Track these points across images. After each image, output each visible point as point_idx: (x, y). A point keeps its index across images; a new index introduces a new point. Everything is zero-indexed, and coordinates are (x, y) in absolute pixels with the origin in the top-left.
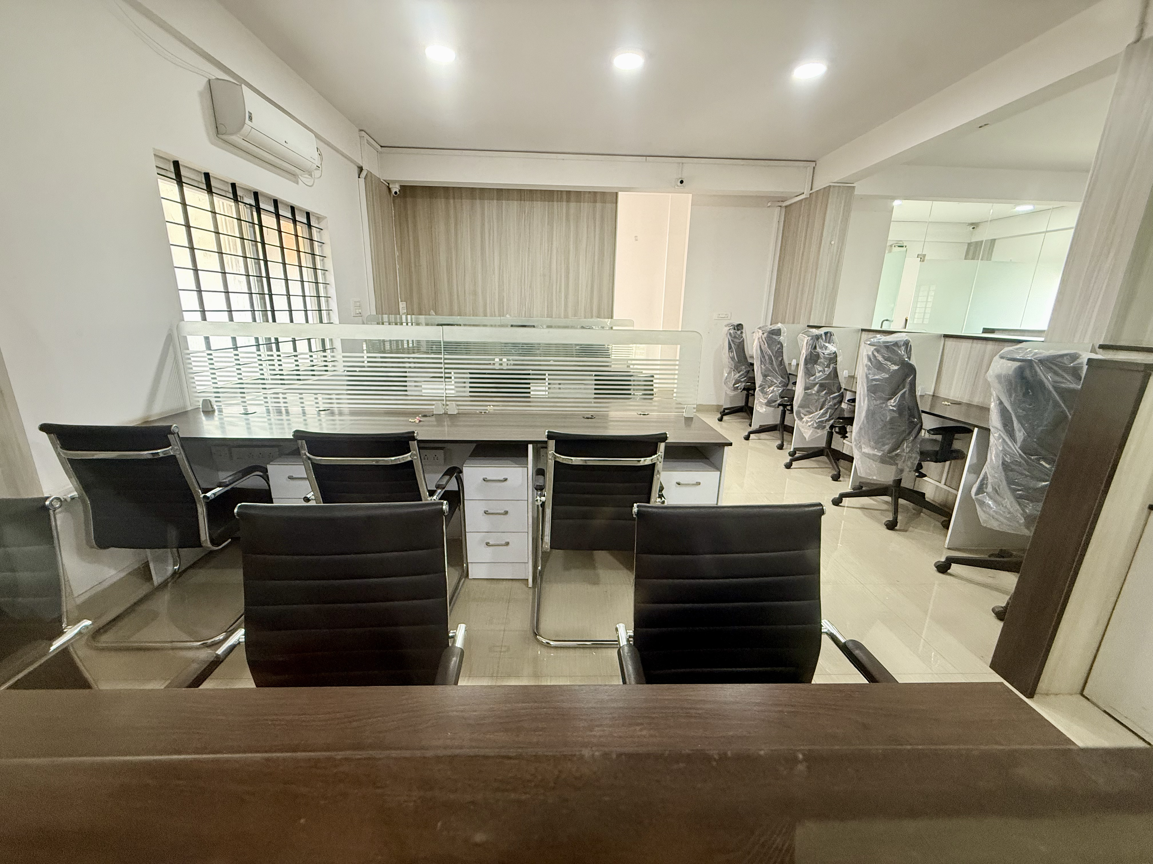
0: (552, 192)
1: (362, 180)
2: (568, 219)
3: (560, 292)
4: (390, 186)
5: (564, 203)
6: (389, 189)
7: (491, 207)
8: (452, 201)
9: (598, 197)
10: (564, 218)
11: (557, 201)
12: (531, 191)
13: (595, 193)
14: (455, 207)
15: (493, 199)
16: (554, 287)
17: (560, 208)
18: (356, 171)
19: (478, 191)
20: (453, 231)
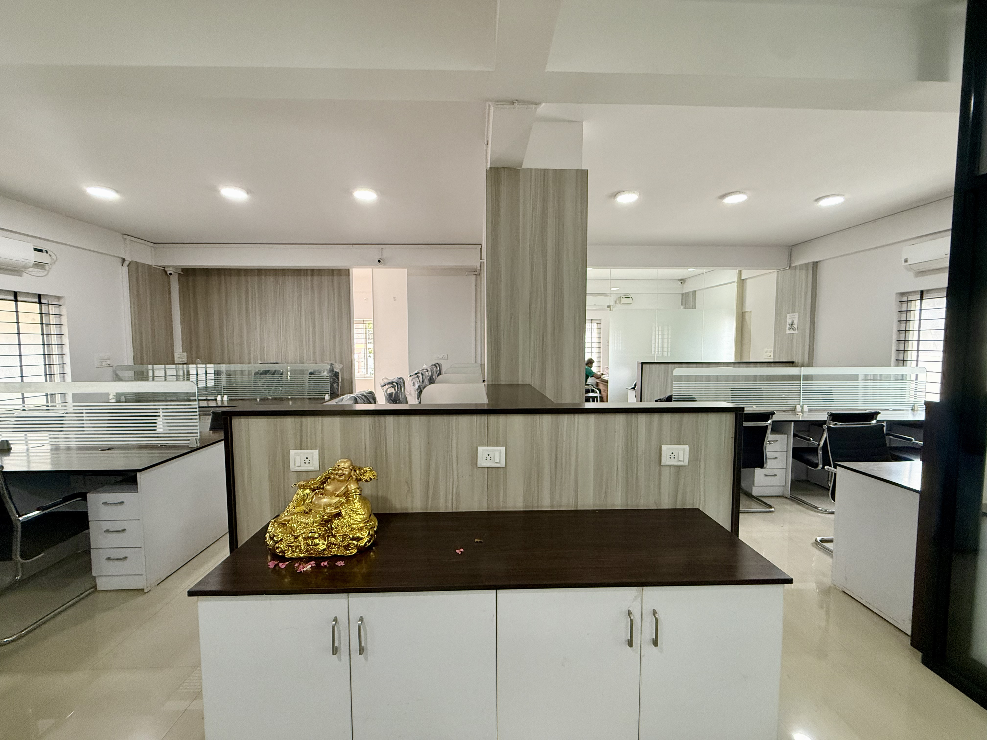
0: (300, 270)
1: (125, 268)
2: (312, 287)
3: (309, 341)
4: (166, 269)
5: (309, 278)
6: (166, 272)
7: (254, 281)
8: (223, 277)
9: (335, 273)
10: (310, 288)
11: (304, 276)
12: (283, 269)
13: (333, 270)
14: (226, 283)
15: (255, 276)
16: (304, 339)
17: (306, 281)
18: (120, 261)
19: (243, 271)
20: (224, 299)
